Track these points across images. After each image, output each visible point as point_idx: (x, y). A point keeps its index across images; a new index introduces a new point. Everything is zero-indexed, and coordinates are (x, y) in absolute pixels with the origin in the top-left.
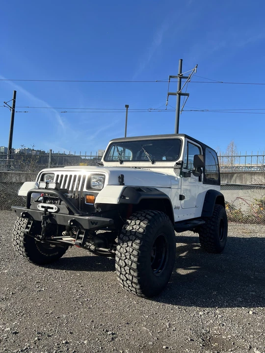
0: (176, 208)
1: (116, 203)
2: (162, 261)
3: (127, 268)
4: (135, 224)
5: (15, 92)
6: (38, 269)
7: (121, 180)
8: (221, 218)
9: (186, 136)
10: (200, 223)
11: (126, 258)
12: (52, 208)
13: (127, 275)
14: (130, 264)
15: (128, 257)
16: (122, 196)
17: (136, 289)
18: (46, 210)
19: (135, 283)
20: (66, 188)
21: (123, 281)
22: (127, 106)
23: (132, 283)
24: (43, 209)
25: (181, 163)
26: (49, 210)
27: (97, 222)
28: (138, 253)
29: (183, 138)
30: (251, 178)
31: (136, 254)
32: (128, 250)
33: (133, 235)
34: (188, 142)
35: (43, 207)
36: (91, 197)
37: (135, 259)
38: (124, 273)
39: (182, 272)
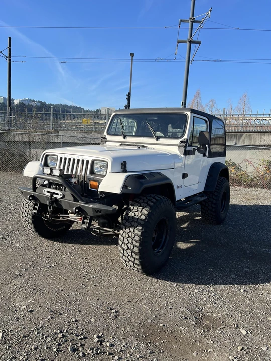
0: (178, 187)
1: (119, 192)
2: (163, 240)
3: (129, 251)
4: (138, 211)
5: (10, 38)
6: (46, 243)
7: (123, 167)
8: (224, 190)
9: (193, 111)
10: (202, 199)
11: (129, 243)
12: (58, 194)
13: (129, 257)
14: (132, 248)
15: (130, 241)
16: (125, 186)
17: (137, 269)
18: (52, 195)
19: (136, 264)
20: (69, 173)
21: (126, 261)
22: (132, 55)
23: (134, 264)
24: (49, 194)
25: (185, 141)
26: (55, 195)
27: (101, 211)
28: (140, 238)
29: (189, 113)
30: (261, 138)
31: (138, 240)
32: (130, 236)
33: (135, 221)
34: (194, 117)
35: (48, 192)
36: (95, 183)
37: (137, 244)
38: (127, 255)
39: (182, 245)
